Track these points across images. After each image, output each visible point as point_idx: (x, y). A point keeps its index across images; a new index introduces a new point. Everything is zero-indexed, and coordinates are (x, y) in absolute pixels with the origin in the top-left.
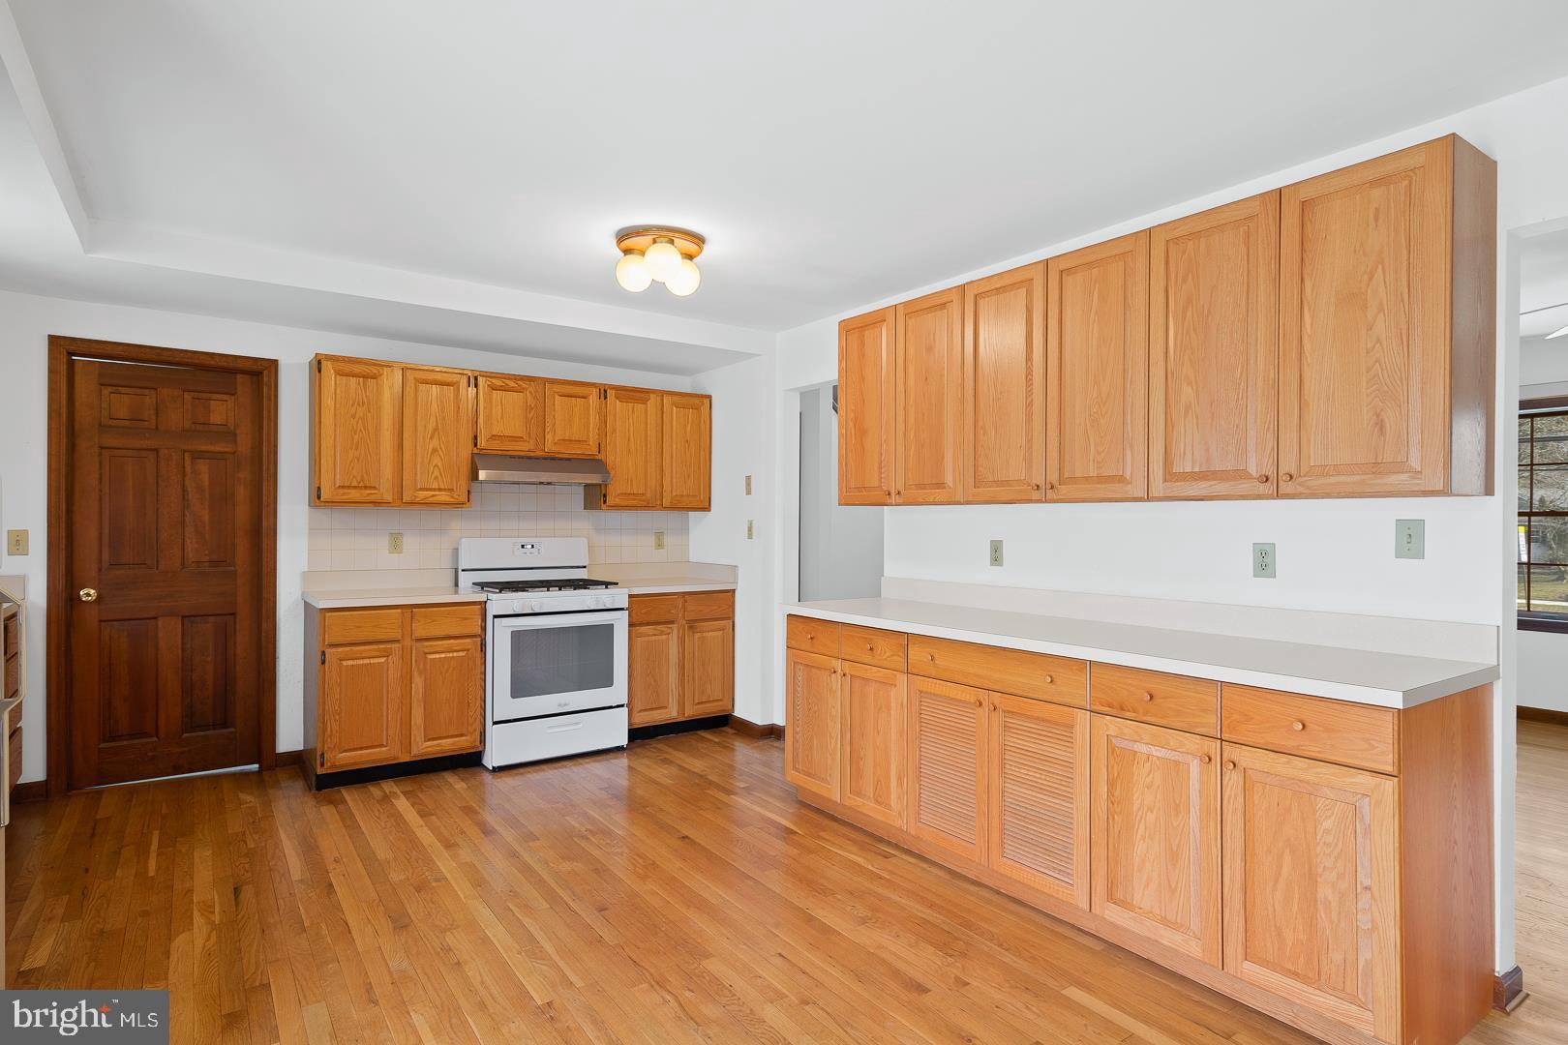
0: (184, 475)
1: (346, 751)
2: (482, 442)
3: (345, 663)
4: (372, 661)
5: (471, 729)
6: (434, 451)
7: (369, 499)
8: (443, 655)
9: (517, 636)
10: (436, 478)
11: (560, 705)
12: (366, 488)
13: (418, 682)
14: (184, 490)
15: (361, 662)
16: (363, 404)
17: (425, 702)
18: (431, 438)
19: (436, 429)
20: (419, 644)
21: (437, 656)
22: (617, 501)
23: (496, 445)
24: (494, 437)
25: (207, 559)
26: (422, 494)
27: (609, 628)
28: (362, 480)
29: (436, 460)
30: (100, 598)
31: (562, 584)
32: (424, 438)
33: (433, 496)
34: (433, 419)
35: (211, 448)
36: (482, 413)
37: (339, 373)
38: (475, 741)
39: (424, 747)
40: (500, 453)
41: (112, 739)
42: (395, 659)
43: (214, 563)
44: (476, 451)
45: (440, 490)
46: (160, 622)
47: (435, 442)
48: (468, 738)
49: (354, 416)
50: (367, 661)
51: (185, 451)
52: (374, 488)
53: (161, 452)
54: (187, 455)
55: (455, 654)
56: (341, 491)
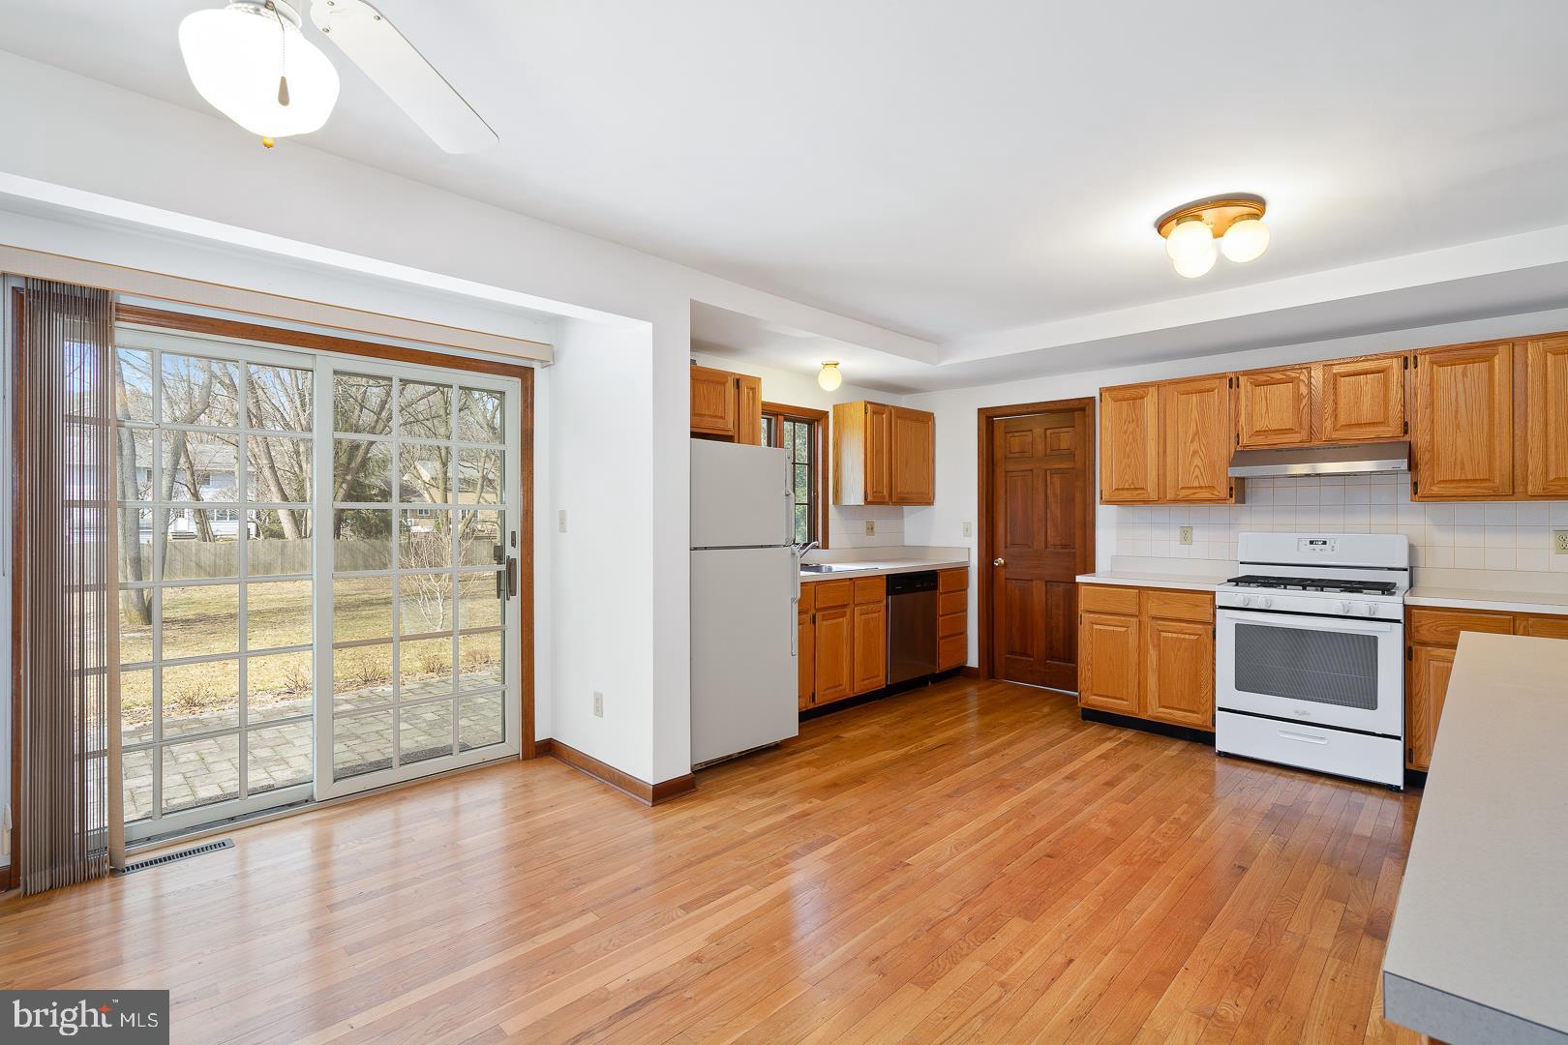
0: (1046, 485)
1: (1096, 695)
2: (1245, 440)
3: (1095, 627)
4: (1115, 628)
5: (1203, 709)
6: (1195, 452)
7: (1137, 498)
8: (1175, 635)
9: (1241, 630)
10: (1197, 477)
11: (1297, 712)
12: (1136, 489)
13: (1152, 655)
14: (1046, 496)
15: (1107, 628)
16: (1133, 421)
17: (1159, 673)
18: (1192, 442)
19: (1197, 433)
20: (1154, 622)
21: (1170, 635)
22: (1436, 490)
23: (1261, 440)
24: (1258, 433)
25: (1059, 543)
26: (1183, 493)
27: (1372, 641)
28: (1133, 483)
29: (1197, 461)
30: (1005, 565)
31: (1304, 584)
32: (1185, 443)
33: (1194, 493)
34: (1193, 424)
35: (1061, 466)
36: (1243, 412)
37: (1115, 400)
38: (1205, 721)
39: (1155, 711)
40: (1266, 447)
41: (1012, 653)
42: (1133, 630)
43: (1064, 546)
44: (1239, 449)
45: (1201, 487)
46: (1034, 582)
47: (1195, 445)
48: (1199, 716)
49: (1125, 432)
50: (1111, 628)
51: (1046, 470)
52: (1143, 488)
53: (1035, 471)
54: (1048, 472)
55: (1187, 636)
56: (1117, 493)
